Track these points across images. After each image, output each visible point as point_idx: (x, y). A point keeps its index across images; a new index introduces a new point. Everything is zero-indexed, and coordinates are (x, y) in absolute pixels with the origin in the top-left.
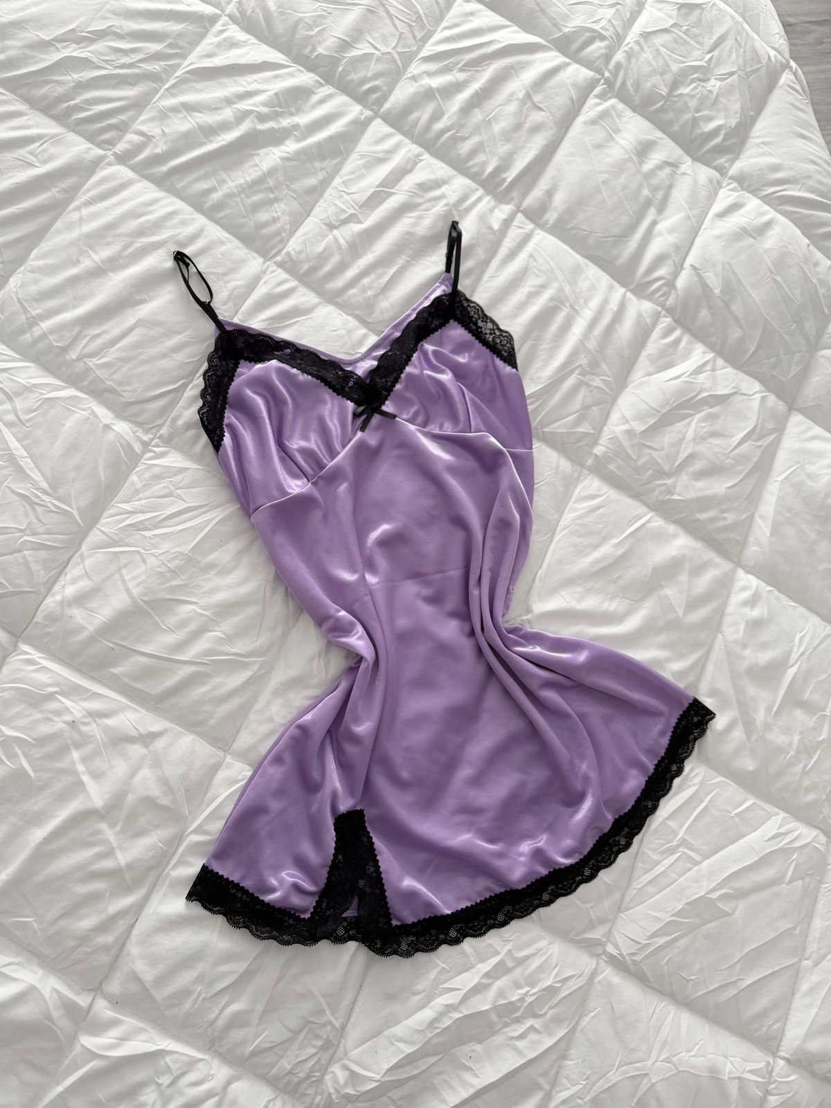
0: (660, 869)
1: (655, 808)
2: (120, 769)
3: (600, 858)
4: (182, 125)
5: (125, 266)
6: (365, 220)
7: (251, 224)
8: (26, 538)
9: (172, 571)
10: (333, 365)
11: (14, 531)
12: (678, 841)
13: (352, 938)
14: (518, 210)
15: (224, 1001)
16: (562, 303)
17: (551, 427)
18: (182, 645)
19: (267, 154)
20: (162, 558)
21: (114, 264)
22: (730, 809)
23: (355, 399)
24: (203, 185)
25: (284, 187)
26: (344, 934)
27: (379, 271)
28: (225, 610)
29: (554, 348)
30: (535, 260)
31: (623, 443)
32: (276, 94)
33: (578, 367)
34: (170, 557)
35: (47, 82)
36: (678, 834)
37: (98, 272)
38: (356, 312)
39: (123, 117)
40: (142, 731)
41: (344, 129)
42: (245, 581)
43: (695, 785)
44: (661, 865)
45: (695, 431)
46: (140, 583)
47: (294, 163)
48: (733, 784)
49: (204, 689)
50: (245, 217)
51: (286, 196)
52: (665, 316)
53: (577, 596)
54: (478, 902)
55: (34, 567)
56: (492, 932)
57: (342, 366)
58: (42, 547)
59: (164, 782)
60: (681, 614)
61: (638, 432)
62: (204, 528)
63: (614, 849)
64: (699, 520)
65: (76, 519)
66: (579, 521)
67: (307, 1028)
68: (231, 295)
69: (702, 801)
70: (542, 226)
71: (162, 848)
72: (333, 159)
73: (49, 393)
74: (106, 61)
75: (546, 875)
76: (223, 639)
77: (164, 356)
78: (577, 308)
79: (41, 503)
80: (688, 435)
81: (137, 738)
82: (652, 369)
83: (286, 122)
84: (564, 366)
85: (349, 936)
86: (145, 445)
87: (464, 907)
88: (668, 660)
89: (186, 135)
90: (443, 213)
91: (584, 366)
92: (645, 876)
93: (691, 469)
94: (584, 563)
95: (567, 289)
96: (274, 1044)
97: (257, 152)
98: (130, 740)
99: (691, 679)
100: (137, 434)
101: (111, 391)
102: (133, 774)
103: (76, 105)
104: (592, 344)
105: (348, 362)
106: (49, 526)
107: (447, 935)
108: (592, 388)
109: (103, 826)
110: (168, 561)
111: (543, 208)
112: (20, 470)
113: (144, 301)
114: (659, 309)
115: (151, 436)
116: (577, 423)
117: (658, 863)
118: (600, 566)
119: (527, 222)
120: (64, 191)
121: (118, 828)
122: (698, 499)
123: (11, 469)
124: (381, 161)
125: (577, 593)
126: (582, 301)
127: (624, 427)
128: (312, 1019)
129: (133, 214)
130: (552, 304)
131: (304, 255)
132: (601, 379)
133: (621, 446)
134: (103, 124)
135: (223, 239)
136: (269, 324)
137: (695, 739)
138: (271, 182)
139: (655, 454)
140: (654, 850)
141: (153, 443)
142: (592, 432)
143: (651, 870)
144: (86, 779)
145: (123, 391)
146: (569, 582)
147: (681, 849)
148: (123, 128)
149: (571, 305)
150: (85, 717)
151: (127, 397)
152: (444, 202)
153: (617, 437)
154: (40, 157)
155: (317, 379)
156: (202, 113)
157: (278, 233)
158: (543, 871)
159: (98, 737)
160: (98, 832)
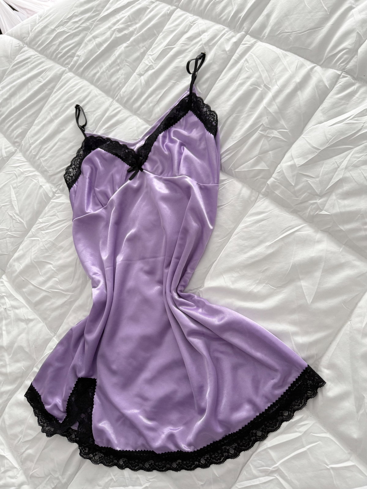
0: (256, 482)
1: (263, 438)
2: (15, 332)
3: (213, 456)
4: (90, 47)
5: (60, 116)
6: (156, 67)
7: (109, 84)
8: (8, 233)
9: (46, 249)
10: (125, 147)
11: (5, 230)
12: (274, 468)
13: (76, 442)
14: (247, 33)
15: (27, 446)
16: (259, 86)
17: (239, 168)
18: (44, 283)
19: (120, 48)
20: (43, 243)
21: (56, 116)
22: (328, 463)
23: (130, 163)
24: (95, 71)
25: (124, 61)
26: (74, 438)
27: (157, 92)
28: (62, 268)
29: (249, 116)
30: (248, 62)
31: (286, 174)
32: (129, 16)
33: (261, 125)
34: (47, 243)
35: (51, 46)
36: (275, 463)
37: (51, 121)
38: (144, 117)
39: (73, 51)
40: (26, 318)
41: (157, 21)
42: (71, 255)
43: (300, 432)
44: (257, 479)
45: (349, 160)
46: (35, 253)
47: (130, 48)
48: (338, 443)
49: (48, 304)
50: (107, 81)
51: (124, 66)
52: (344, 77)
53: (233, 279)
54: (137, 451)
55: (9, 245)
56: (141, 471)
57: (128, 146)
58: (12, 237)
59: (28, 341)
60: (309, 300)
61: (298, 166)
62: (61, 230)
63: (225, 454)
64: (341, 231)
65: (24, 225)
66: (245, 230)
67: (50, 476)
68: (94, 120)
69: (303, 446)
70: (261, 40)
71: (23, 369)
72: (151, 39)
73: (28, 174)
74: (70, 29)
75: (175, 452)
76: (58, 282)
77: (65, 153)
78: (270, 87)
79: (15, 219)
80: (342, 164)
81: (23, 320)
82: (322, 119)
83: (131, 29)
84: (252, 126)
85: (76, 440)
86: (54, 193)
87: (128, 450)
88: (295, 334)
89: (91, 50)
90: (198, 50)
91: (264, 124)
92: (245, 482)
93: (340, 191)
94: (242, 258)
95: (265, 75)
96: (38, 476)
97: (117, 48)
98: (22, 320)
99: (313, 351)
100: (52, 189)
101: (46, 171)
102: (19, 335)
103: (58, 52)
104: (273, 109)
105: (133, 144)
106: (15, 228)
107: (118, 461)
108: (270, 139)
109: (5, 354)
110: (46, 245)
111: (263, 26)
112: (12, 206)
113: (63, 130)
114: (339, 72)
115: (56, 189)
116: (257, 163)
117: (256, 477)
118: (253, 260)
119: (252, 39)
120: (50, 89)
121: (11, 356)
122: (342, 214)
123: (10, 206)
124: (172, 31)
125: (233, 277)
126: (274, 80)
127: (289, 163)
128: (52, 473)
129: (67, 93)
130: (251, 88)
131: (126, 93)
132: (279, 132)
133: (284, 177)
134: (66, 57)
135: (97, 94)
136: (105, 131)
137: (308, 398)
138: (119, 61)
139: (310, 181)
140: (256, 467)
141: (57, 192)
142: (267, 168)
143: (250, 479)
144: (4, 333)
145: (50, 170)
146: (231, 270)
147: (275, 475)
148: (72, 56)
149: (265, 86)
150: (10, 307)
151: (51, 173)
152: (200, 43)
153: (283, 171)
154: (44, 78)
155: (114, 155)
156: (98, 38)
157: (118, 85)
158: (173, 449)
159: (12, 316)
160: (3, 356)
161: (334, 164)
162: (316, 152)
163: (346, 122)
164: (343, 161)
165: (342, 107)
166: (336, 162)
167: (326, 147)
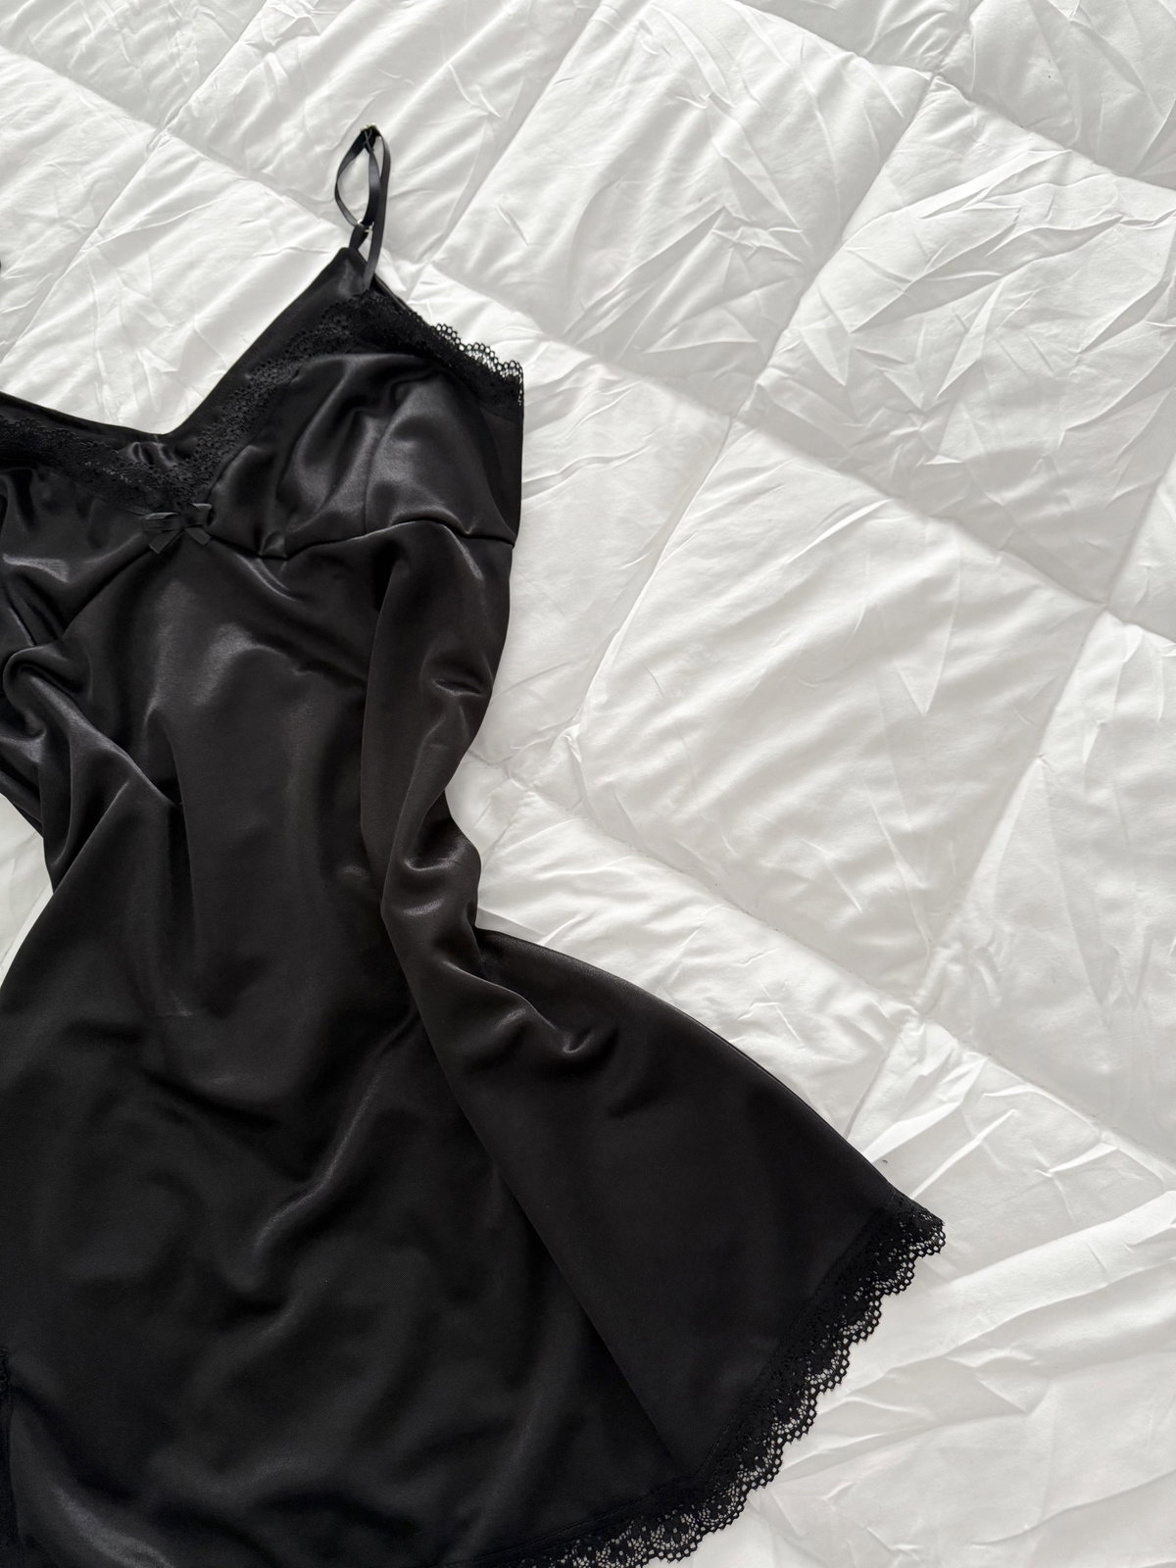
161: (952, 321)
162: (899, 289)
163: (970, 206)
164: (976, 314)
165: (949, 166)
166: (958, 317)
167: (925, 273)
